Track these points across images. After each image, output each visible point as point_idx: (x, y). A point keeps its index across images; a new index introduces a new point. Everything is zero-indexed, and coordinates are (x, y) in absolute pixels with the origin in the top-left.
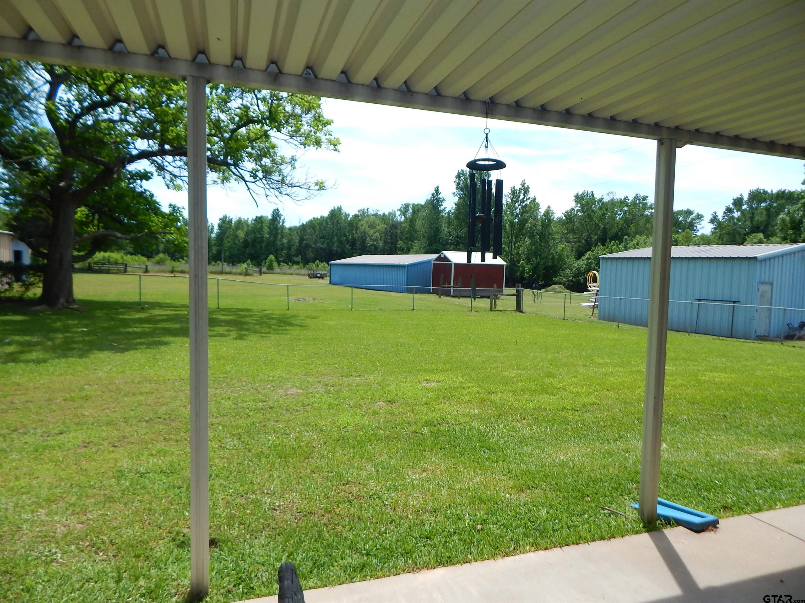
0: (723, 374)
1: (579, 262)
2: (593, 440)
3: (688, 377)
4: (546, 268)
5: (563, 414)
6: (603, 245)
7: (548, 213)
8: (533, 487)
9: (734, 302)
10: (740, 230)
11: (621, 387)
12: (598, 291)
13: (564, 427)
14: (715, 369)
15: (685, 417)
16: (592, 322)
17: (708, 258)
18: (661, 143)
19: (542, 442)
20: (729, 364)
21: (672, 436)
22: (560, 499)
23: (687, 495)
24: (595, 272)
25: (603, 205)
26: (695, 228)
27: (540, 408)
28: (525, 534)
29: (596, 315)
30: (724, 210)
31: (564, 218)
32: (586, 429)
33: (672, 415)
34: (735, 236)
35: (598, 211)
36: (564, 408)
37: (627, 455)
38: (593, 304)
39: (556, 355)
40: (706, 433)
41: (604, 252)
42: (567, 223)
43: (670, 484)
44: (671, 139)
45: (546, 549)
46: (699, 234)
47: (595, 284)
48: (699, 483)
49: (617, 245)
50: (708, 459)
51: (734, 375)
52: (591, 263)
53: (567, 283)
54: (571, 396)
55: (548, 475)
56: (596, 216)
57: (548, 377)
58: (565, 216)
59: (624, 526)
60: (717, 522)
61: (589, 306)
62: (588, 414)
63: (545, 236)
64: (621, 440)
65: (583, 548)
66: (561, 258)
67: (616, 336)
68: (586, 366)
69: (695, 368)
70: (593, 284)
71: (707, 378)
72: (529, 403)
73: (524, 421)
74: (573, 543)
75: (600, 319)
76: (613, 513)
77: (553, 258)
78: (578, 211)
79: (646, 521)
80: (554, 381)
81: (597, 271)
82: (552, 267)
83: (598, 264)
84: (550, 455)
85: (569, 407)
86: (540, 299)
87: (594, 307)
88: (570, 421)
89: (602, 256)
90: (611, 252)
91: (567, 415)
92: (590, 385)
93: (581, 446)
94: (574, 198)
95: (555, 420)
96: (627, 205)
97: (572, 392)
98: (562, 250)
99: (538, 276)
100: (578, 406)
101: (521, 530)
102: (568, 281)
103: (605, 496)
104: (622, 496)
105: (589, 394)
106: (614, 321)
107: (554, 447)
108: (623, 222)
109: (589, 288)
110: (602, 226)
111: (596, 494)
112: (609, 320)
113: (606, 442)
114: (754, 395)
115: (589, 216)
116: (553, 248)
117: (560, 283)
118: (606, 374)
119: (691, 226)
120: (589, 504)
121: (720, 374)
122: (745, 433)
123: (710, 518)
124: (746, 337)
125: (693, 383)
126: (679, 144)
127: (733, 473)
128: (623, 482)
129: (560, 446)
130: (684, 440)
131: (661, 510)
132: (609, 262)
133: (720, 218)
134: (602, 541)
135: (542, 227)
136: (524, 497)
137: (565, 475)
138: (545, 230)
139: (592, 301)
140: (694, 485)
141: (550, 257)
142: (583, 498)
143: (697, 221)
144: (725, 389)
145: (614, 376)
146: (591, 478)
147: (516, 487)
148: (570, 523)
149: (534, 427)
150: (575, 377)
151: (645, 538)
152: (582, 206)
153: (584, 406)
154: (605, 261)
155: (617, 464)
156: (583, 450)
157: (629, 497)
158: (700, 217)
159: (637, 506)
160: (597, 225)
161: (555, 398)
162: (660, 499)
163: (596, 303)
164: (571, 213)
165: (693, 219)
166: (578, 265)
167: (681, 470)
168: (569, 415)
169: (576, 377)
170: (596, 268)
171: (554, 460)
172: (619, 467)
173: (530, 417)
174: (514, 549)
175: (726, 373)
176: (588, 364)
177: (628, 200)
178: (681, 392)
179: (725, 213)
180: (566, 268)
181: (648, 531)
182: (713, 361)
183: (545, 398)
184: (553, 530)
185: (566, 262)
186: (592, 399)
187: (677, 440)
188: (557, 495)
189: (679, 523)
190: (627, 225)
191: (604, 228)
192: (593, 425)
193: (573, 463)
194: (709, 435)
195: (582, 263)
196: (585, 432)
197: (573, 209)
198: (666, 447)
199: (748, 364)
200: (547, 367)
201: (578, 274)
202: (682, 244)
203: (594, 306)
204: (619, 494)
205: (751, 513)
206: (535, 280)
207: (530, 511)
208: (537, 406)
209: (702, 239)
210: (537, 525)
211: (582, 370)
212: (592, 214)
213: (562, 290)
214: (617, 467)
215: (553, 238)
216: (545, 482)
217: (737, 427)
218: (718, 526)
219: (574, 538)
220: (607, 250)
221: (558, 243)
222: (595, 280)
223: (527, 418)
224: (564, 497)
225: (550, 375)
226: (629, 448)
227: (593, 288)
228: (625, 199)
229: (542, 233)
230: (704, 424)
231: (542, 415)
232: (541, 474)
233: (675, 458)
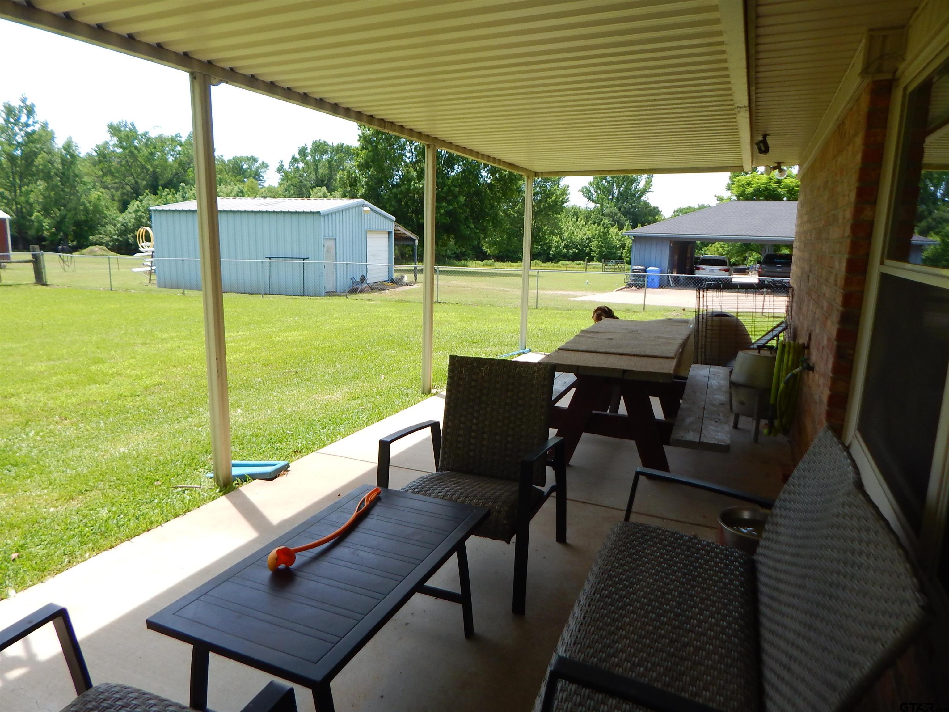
0: (296, 332)
1: (124, 215)
2: (161, 423)
3: (262, 340)
4: (78, 224)
5: (120, 402)
6: (155, 194)
7: (68, 147)
8: (86, 491)
9: (304, 259)
10: (305, 182)
11: (190, 361)
12: (153, 252)
13: (123, 417)
14: (288, 328)
15: (260, 380)
16: (150, 290)
17: (274, 212)
18: (193, 77)
19: (94, 440)
20: (302, 322)
21: (247, 401)
22: (125, 493)
23: (261, 451)
24: (148, 228)
25: (149, 142)
26: (261, 178)
27: (88, 401)
28: (81, 542)
29: (155, 282)
30: (290, 159)
31: (95, 154)
32: (151, 413)
33: (247, 380)
34: (301, 189)
35: (144, 148)
36: (121, 395)
37: (200, 429)
38: (149, 269)
39: (104, 336)
40: (279, 391)
41: (157, 203)
42: (100, 162)
43: (245, 446)
44: (204, 75)
45: (111, 548)
46: (266, 185)
47: (148, 244)
48: (273, 437)
49: (173, 194)
50: (281, 413)
51: (305, 332)
52: (141, 217)
53: (111, 244)
54: (129, 380)
55: (106, 473)
56: (141, 154)
57: (96, 363)
58: (96, 151)
59: (200, 496)
60: (288, 466)
61: (145, 272)
62: (153, 397)
63: (68, 178)
64: (193, 416)
65: (156, 532)
66: (97, 210)
67: (182, 306)
68: (146, 344)
69: (270, 330)
70: (146, 244)
71: (280, 339)
72: (71, 399)
73: (66, 422)
74: (144, 531)
75: (160, 286)
76: (187, 488)
77: (86, 210)
78: (115, 146)
79: (222, 485)
80: (104, 367)
81: (150, 226)
82: (86, 222)
83: (150, 219)
84: (106, 451)
85: (126, 394)
86: (72, 266)
87: (150, 273)
88: (130, 409)
89: (154, 208)
90: (166, 203)
91: (125, 402)
92: (152, 365)
93: (145, 432)
94: (108, 129)
95: (110, 411)
96: (181, 145)
97: (130, 376)
98: (99, 199)
99: (66, 235)
100: (139, 390)
101: (76, 539)
102: (112, 241)
103: (178, 475)
104: (197, 469)
105: (152, 374)
106: (178, 287)
107: (111, 442)
108: (177, 165)
109: (141, 249)
110: (151, 169)
111: (168, 475)
112: (172, 287)
113: (176, 422)
114: (323, 348)
115: (132, 154)
116: (84, 196)
117: (101, 244)
118: (172, 350)
119: (257, 176)
120: (160, 488)
121: (293, 332)
122: (314, 384)
123: (282, 463)
124: (317, 294)
125: (267, 345)
126: (214, 82)
127: (302, 421)
128: (196, 456)
129: (118, 438)
130: (258, 401)
131: (236, 471)
132: (164, 215)
133: (286, 167)
134: (177, 518)
135: (63, 165)
136: (74, 505)
137: (128, 467)
138: (68, 169)
139: (147, 266)
140: (268, 440)
141: (82, 208)
142: (152, 484)
143: (263, 170)
144: (297, 346)
145: (182, 350)
146: (160, 462)
147: (62, 497)
148: (138, 513)
149: (81, 426)
150: (132, 358)
151: (223, 501)
152: (120, 140)
153: (146, 388)
154: (157, 214)
155: (189, 440)
156: (149, 436)
157: (204, 469)
158: (265, 165)
159: (212, 475)
160: (143, 167)
161: (108, 386)
162: (233, 462)
163: (154, 268)
164: (105, 148)
165: (258, 168)
166: (124, 219)
167: (256, 430)
168: (129, 402)
169: (134, 358)
170: (149, 223)
171: (112, 455)
172: (192, 443)
173: (73, 415)
174: (69, 562)
175: (298, 331)
176: (148, 341)
177: (181, 137)
178: (254, 356)
179: (291, 162)
180: (106, 223)
181: (224, 494)
182: (287, 321)
183: (94, 388)
184: (119, 527)
185: (105, 214)
186: (156, 379)
187: (252, 403)
188: (119, 490)
189: (254, 477)
190: (183, 169)
191: (154, 172)
192: (160, 408)
193: (137, 452)
194: (283, 392)
195: (128, 217)
196: (150, 417)
197: (107, 143)
198: (241, 411)
199: (318, 320)
200: (93, 352)
201: (125, 231)
202: (249, 196)
203: (150, 271)
204: (192, 468)
205: (317, 450)
206: (61, 239)
207: (84, 517)
208: (83, 399)
209: (269, 191)
210: (97, 528)
211: (141, 349)
212: (136, 152)
213: (104, 252)
214: (189, 443)
215: (81, 182)
216: (102, 481)
217: (307, 380)
218: (289, 469)
219: (144, 526)
220: (160, 201)
221: (90, 189)
222: (148, 239)
223: (70, 417)
224: (128, 490)
225: (97, 361)
226: (202, 422)
227: (147, 249)
228: (176, 136)
229: (63, 173)
230: (277, 383)
231: (92, 409)
232: (97, 474)
233: (250, 420)
